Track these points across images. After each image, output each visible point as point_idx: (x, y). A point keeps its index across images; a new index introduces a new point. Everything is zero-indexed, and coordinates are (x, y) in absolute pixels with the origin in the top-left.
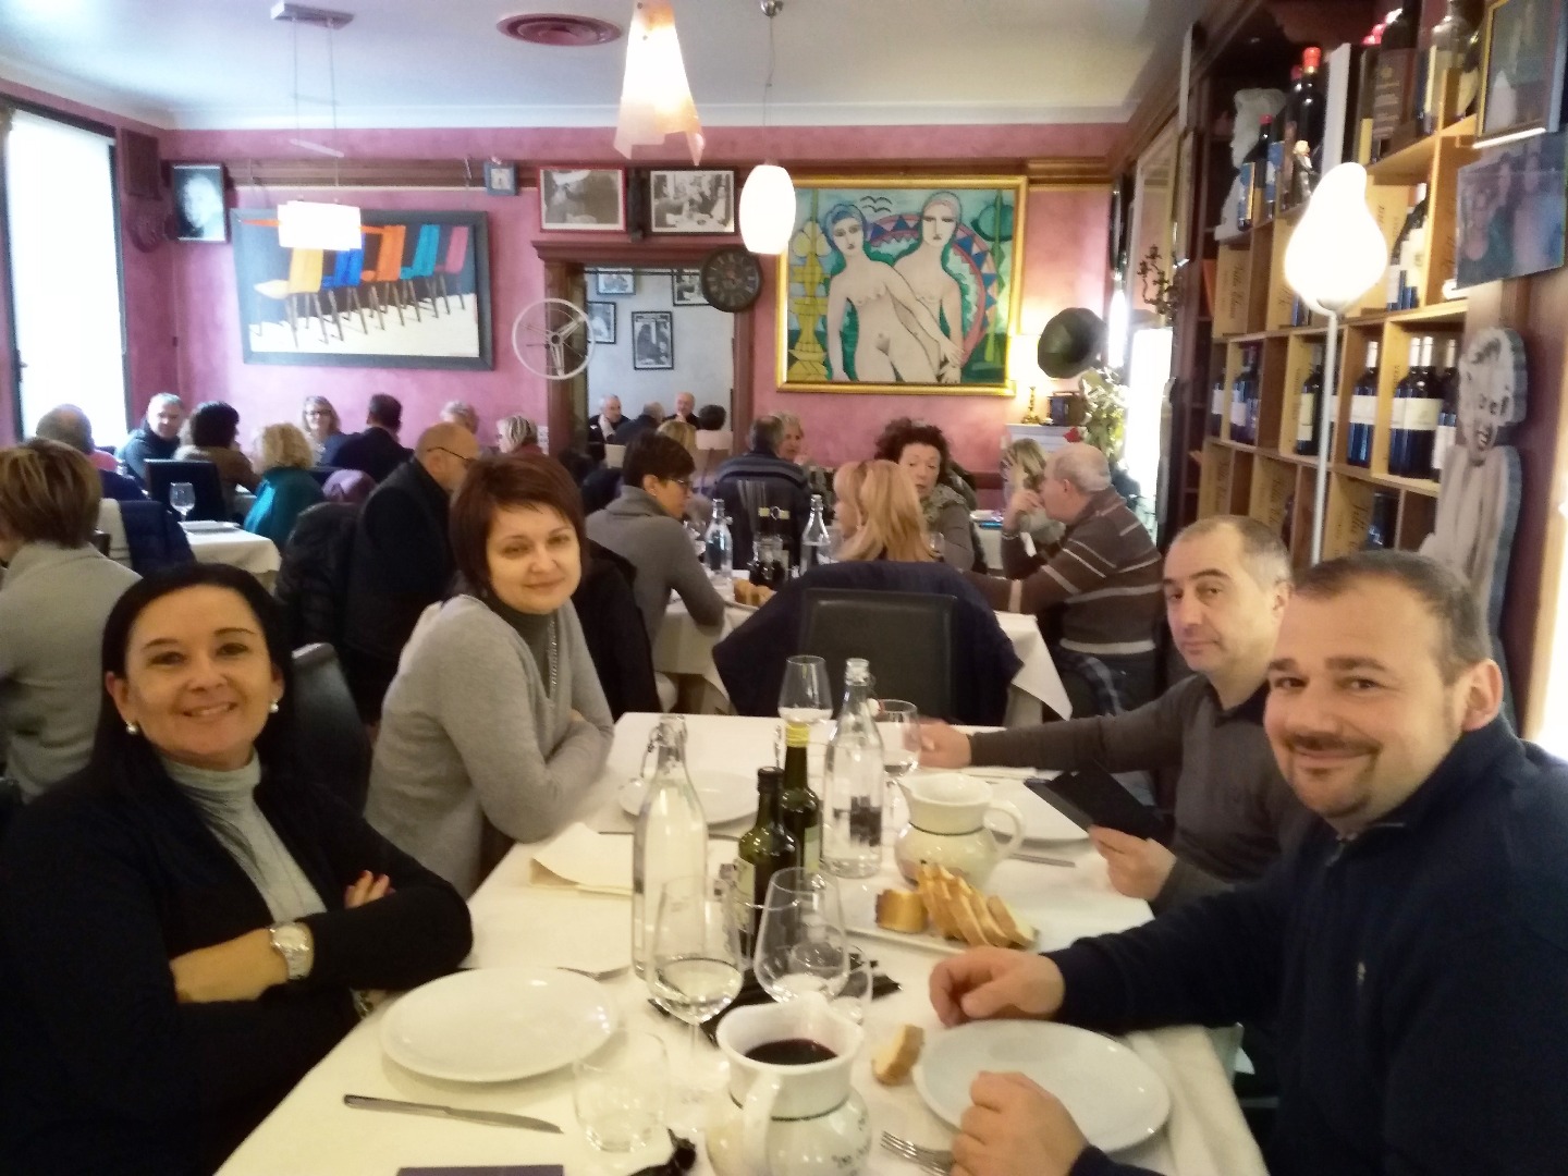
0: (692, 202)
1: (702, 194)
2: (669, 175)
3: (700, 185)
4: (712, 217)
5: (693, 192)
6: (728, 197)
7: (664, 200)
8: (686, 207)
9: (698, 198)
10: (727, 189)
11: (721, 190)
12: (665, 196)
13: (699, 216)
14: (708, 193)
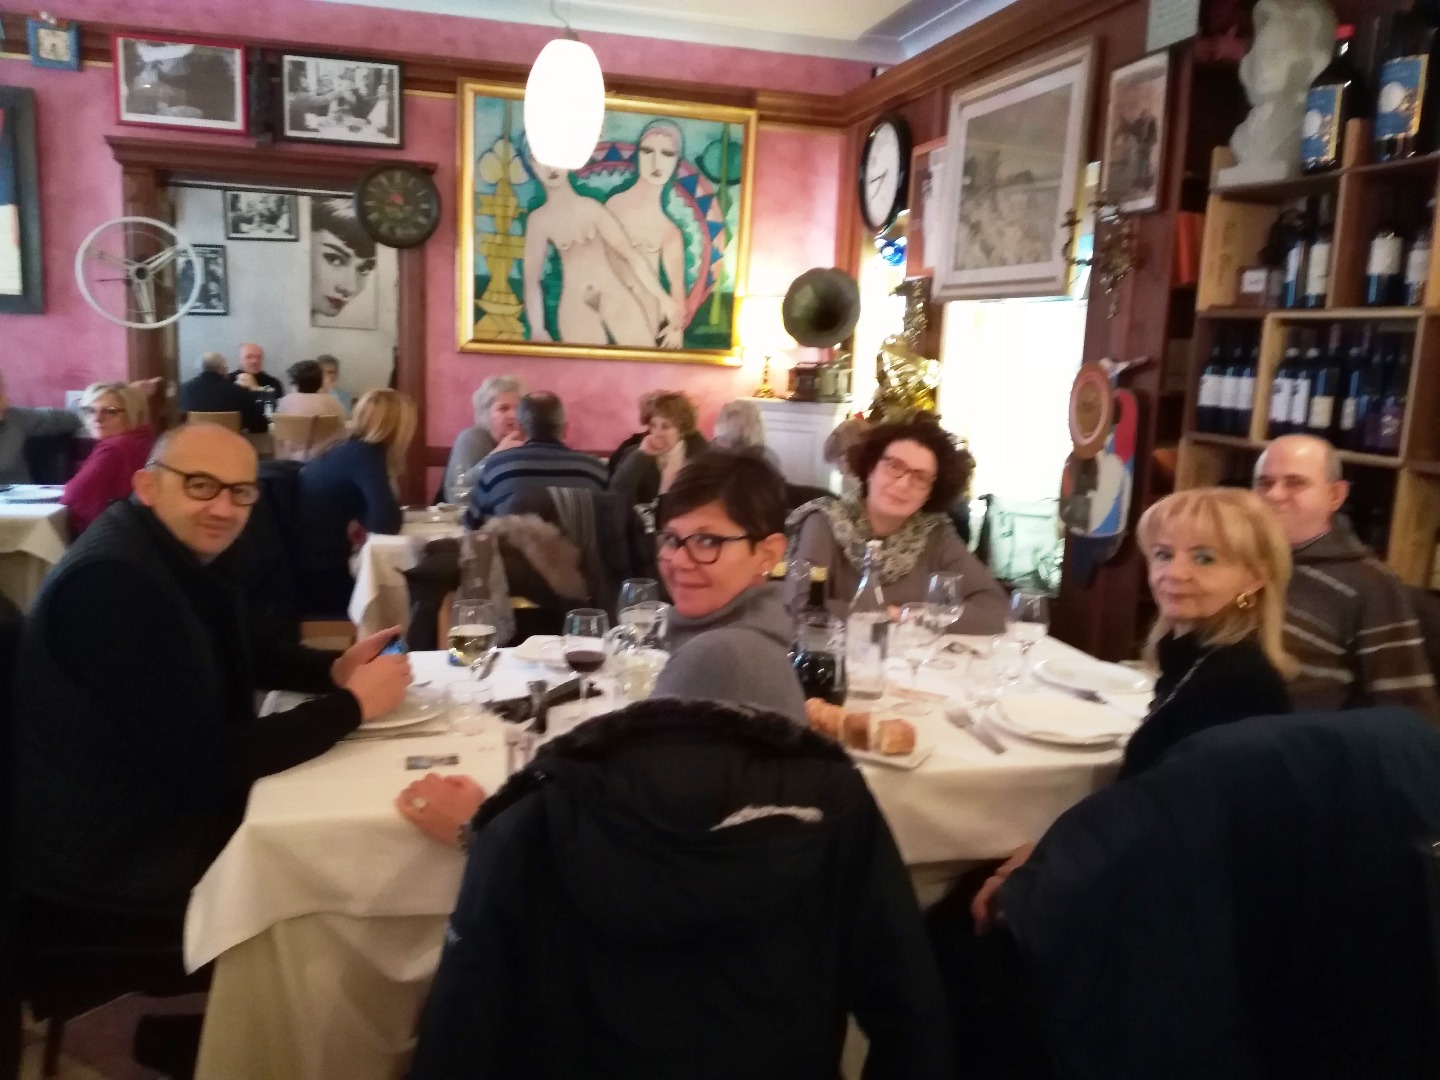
0: (341, 101)
1: (355, 92)
2: (311, 63)
3: (352, 79)
4: (369, 122)
5: (342, 88)
6: (391, 99)
7: (303, 95)
8: (334, 107)
9: (349, 97)
10: (390, 87)
11: (382, 89)
12: (305, 90)
13: (351, 120)
14: (363, 91)
